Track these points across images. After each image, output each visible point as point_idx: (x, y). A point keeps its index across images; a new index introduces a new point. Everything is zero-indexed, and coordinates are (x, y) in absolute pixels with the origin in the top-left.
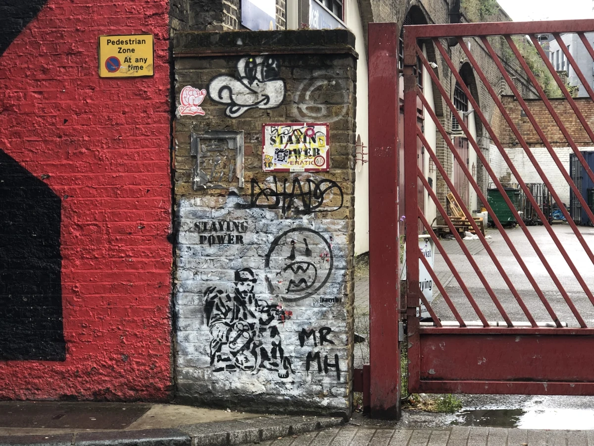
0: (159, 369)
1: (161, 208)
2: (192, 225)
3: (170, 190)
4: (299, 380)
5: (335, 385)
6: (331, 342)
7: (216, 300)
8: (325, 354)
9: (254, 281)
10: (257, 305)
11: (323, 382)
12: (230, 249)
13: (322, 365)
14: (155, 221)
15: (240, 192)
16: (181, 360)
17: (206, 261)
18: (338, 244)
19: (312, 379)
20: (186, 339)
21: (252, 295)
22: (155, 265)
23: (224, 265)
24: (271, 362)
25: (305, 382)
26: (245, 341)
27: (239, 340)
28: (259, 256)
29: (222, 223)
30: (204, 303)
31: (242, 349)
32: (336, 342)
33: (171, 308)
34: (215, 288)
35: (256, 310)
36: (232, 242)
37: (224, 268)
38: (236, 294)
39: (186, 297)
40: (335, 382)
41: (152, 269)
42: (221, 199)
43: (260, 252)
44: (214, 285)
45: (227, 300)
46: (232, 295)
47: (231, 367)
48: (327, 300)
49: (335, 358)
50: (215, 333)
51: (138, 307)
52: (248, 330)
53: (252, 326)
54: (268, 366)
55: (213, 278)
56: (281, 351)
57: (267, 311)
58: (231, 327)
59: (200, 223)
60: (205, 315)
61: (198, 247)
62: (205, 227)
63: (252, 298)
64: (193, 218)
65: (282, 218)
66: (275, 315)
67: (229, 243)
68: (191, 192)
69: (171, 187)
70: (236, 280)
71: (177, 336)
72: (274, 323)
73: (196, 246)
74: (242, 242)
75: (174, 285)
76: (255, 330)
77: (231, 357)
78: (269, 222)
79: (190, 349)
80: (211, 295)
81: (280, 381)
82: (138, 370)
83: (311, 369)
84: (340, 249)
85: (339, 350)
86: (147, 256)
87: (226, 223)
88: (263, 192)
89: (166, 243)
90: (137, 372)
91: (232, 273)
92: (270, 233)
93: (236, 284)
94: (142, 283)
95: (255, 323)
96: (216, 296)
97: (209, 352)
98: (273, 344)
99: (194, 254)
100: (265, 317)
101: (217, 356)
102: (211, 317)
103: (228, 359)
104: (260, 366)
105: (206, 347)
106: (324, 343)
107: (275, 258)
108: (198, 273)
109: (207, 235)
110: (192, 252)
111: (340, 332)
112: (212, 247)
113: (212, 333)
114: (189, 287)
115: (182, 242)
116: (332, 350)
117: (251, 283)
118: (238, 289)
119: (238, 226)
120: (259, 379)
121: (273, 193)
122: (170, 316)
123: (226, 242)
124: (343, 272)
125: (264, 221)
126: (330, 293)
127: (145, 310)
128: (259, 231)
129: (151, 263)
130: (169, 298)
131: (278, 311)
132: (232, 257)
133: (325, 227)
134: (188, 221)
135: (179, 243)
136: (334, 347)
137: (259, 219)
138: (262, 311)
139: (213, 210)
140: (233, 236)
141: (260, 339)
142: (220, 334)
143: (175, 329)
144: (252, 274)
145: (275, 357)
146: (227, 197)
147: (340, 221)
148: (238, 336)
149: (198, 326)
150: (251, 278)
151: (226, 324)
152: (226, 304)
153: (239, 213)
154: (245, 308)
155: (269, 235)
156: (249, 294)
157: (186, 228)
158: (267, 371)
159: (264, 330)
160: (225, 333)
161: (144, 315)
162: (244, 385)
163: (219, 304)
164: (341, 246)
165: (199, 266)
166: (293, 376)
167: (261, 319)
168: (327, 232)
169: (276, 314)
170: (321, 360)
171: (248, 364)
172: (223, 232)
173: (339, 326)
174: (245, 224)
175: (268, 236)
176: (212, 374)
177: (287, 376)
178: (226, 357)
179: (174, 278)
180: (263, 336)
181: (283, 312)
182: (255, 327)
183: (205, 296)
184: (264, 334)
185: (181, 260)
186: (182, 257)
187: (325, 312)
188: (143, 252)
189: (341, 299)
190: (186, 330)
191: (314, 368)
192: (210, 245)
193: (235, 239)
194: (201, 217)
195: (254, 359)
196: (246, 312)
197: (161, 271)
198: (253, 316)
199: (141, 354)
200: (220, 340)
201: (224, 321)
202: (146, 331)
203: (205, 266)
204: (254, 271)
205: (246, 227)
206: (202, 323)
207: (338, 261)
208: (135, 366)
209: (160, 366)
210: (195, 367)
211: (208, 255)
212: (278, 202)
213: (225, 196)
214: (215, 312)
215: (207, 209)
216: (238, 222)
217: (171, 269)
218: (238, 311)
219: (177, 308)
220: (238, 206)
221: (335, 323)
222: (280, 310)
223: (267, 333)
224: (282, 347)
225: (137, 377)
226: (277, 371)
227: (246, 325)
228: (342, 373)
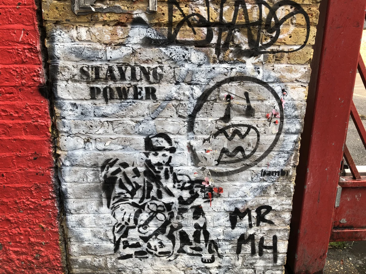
0: (46, 259)
1: (23, 43)
2: (76, 71)
3: (35, 13)
4: (228, 265)
5: (270, 268)
6: (270, 222)
7: (119, 176)
8: (261, 235)
9: (172, 150)
10: (175, 180)
11: (256, 265)
12: (136, 107)
13: (257, 247)
14: (16, 63)
15: (150, 19)
16: (74, 248)
17: (102, 124)
18: (293, 99)
19: (243, 263)
20: (80, 223)
21: (169, 168)
22: (25, 130)
23: (129, 129)
24: (193, 246)
25: (234, 266)
26: (160, 224)
27: (151, 224)
28: (180, 116)
29: (123, 68)
30: (102, 179)
31: (156, 233)
32: (276, 222)
33: (55, 186)
34: (117, 159)
35: (174, 187)
36: (139, 97)
37: (129, 134)
38: (146, 167)
39: (76, 172)
40: (271, 265)
41: (21, 135)
42: (120, 31)
43: (181, 112)
44: (115, 156)
45: (135, 175)
46: (141, 169)
47: (141, 254)
48: (270, 174)
49: (273, 240)
50: (119, 216)
51: (6, 185)
52: (164, 211)
53: (168, 206)
54: (189, 251)
55: (113, 147)
56: (207, 234)
57: (190, 189)
58: (140, 209)
59: (88, 68)
60: (104, 195)
61: (88, 104)
62: (97, 74)
63: (169, 172)
64: (77, 59)
65: (214, 62)
66: (199, 193)
67: (136, 97)
68: (70, 18)
69: (36, 8)
70: (146, 150)
71: (66, 220)
72: (199, 202)
73: (85, 102)
74: (154, 98)
75: (57, 156)
76: (173, 210)
77: (141, 242)
78: (196, 69)
79: (86, 234)
80: (112, 169)
81: (203, 267)
82: (18, 259)
83: (242, 252)
84: (295, 108)
85: (279, 231)
86: (11, 117)
87: (129, 68)
88: (186, 20)
89: (38, 98)
90: (17, 262)
91: (141, 140)
92: (196, 84)
93: (147, 155)
94: (8, 154)
95: (173, 203)
96: (118, 171)
97: (112, 237)
98: (197, 226)
99: (82, 114)
100: (186, 194)
101: (123, 242)
102: (113, 196)
103: (137, 245)
104: (179, 251)
105: (107, 232)
106: (261, 223)
107: (203, 119)
108: (91, 141)
109: (100, 86)
110: (79, 110)
111: (283, 211)
112: (110, 104)
113: (114, 216)
114: (79, 160)
115: (63, 97)
116: (270, 231)
117: (168, 153)
118: (150, 160)
119: (149, 73)
120: (177, 265)
121: (203, 23)
122: (54, 196)
123: (130, 96)
124: (295, 137)
125: (187, 66)
126: (275, 165)
127: (17, 189)
128: (180, 80)
129: (18, 127)
130: (52, 174)
131: (204, 187)
132: (141, 119)
133: (278, 75)
134: (70, 64)
135: (59, 98)
136: (273, 227)
137: (181, 63)
138: (182, 188)
139: (109, 49)
140: (141, 88)
141: (180, 221)
142: (126, 217)
143: (64, 211)
144: (169, 140)
145: (197, 240)
146: (129, 27)
147: (298, 67)
148: (150, 219)
149: (95, 208)
150: (167, 146)
151: (134, 204)
152: (132, 180)
153: (150, 53)
154: (159, 184)
155: (195, 87)
156: (165, 167)
157: (67, 75)
158: (188, 256)
159: (186, 210)
160: (133, 215)
161: (17, 196)
162: (159, 272)
163: (123, 181)
164: (296, 103)
165: (91, 131)
166: (221, 260)
167: (180, 198)
168: (280, 82)
169: (201, 191)
170: (256, 242)
171: (164, 250)
172: (125, 82)
173: (283, 204)
174: (159, 71)
175: (192, 89)
176: (117, 263)
177: (212, 260)
178: (135, 242)
179: (56, 147)
180: (183, 218)
181: (211, 189)
182: (173, 206)
183: (102, 171)
184: (184, 215)
185: (64, 123)
186: (64, 118)
187: (266, 188)
188: (4, 111)
189: (288, 172)
190: (79, 213)
191: (246, 251)
192: (107, 101)
193: (144, 92)
194: (89, 59)
195: (171, 244)
196: (161, 189)
197: (35, 138)
198: (170, 194)
199: (20, 242)
200: (126, 223)
201: (131, 201)
202: (23, 216)
203: (101, 131)
204: (171, 137)
205: (161, 75)
206: (101, 204)
207: (291, 123)
208: (13, 256)
209: (46, 256)
210: (95, 255)
211: (103, 116)
212: (210, 36)
213: (126, 26)
214: (118, 190)
215: (99, 46)
216: (149, 68)
217: (49, 134)
218: (150, 188)
219: (64, 187)
220: (148, 42)
221: (278, 201)
222: (207, 186)
223: (189, 214)
224: (208, 230)
225: (18, 267)
226: (201, 255)
227: (160, 206)
228: (280, 255)
